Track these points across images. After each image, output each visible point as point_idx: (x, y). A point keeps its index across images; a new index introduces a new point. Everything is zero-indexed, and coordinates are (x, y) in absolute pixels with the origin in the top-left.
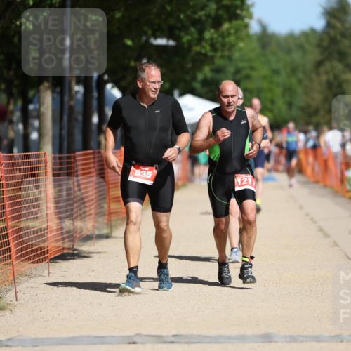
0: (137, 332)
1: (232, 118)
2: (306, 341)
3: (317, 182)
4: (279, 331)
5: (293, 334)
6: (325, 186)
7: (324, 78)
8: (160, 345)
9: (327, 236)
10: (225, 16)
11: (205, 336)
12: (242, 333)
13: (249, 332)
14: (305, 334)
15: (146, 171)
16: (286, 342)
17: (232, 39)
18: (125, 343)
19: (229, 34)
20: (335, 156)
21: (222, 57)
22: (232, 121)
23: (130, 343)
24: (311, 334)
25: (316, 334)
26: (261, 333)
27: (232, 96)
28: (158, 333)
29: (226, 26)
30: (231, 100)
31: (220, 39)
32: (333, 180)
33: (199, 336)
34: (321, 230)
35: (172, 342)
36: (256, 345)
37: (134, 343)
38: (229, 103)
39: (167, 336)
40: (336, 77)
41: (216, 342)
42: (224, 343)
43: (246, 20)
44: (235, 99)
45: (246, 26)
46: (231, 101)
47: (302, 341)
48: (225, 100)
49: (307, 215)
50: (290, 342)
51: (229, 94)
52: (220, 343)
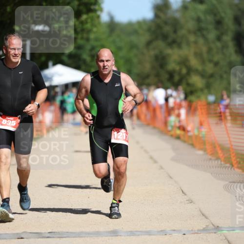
0: (24, 231)
1: (107, 81)
2: (142, 235)
3: (148, 125)
4: (122, 228)
5: (132, 230)
6: (155, 127)
7: (152, 53)
8: (39, 239)
9: (155, 162)
10: (84, 10)
11: (71, 233)
12: (97, 230)
13: (102, 229)
14: (140, 230)
15: (11, 120)
16: (128, 235)
17: (88, 26)
18: (15, 239)
19: (87, 23)
20: (161, 107)
21: (82, 38)
22: (106, 84)
23: (18, 238)
24: (144, 230)
25: (148, 230)
26: (110, 230)
27: (107, 61)
28: (39, 231)
29: (84, 17)
30: (106, 63)
31: (80, 26)
32: (159, 123)
33: (67, 232)
34: (151, 158)
35: (48, 237)
36: (107, 238)
37: (22, 238)
38: (104, 66)
39: (45, 233)
40: (161, 52)
41: (79, 237)
42: (84, 237)
43: (99, 13)
44: (109, 64)
45: (98, 17)
46: (105, 65)
47: (139, 235)
48: (101, 64)
49: (142, 147)
50: (130, 236)
51: (104, 58)
52: (81, 237)
